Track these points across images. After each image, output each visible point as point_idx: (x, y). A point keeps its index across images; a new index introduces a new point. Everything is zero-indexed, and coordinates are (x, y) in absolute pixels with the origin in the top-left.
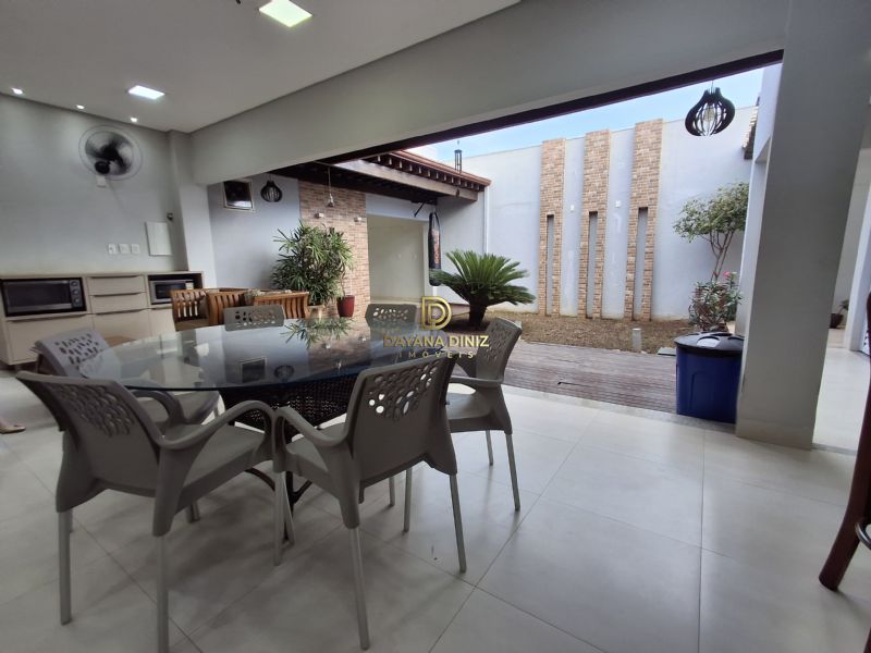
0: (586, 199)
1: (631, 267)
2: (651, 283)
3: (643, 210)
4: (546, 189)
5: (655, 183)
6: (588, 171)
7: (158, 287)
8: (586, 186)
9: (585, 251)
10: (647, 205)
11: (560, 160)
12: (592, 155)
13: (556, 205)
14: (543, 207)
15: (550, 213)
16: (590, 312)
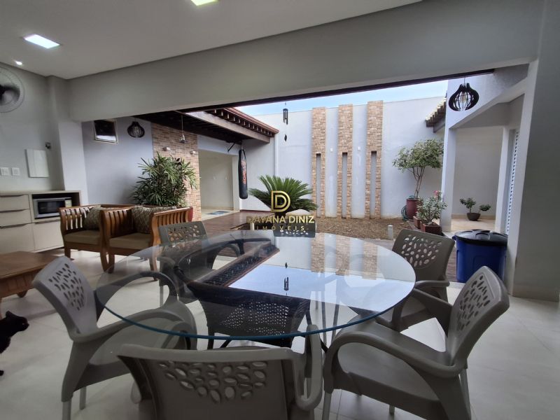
0: (340, 145)
1: (368, 187)
2: (379, 196)
3: (374, 153)
4: (315, 138)
5: (380, 137)
6: (341, 128)
7: (40, 204)
8: (340, 137)
9: (340, 177)
10: (376, 150)
11: (323, 121)
12: (343, 119)
13: (322, 148)
14: (314, 148)
15: (318, 153)
16: (344, 214)
